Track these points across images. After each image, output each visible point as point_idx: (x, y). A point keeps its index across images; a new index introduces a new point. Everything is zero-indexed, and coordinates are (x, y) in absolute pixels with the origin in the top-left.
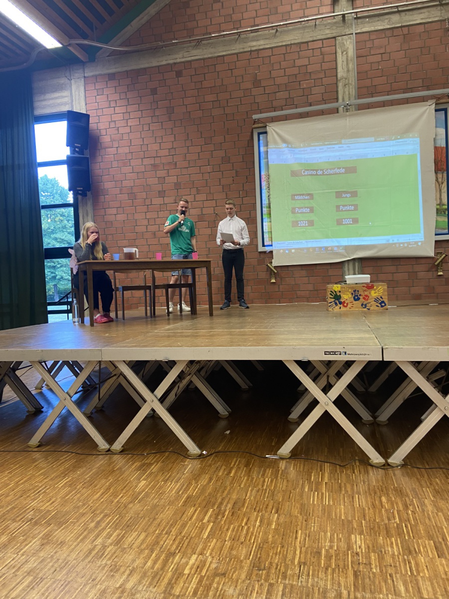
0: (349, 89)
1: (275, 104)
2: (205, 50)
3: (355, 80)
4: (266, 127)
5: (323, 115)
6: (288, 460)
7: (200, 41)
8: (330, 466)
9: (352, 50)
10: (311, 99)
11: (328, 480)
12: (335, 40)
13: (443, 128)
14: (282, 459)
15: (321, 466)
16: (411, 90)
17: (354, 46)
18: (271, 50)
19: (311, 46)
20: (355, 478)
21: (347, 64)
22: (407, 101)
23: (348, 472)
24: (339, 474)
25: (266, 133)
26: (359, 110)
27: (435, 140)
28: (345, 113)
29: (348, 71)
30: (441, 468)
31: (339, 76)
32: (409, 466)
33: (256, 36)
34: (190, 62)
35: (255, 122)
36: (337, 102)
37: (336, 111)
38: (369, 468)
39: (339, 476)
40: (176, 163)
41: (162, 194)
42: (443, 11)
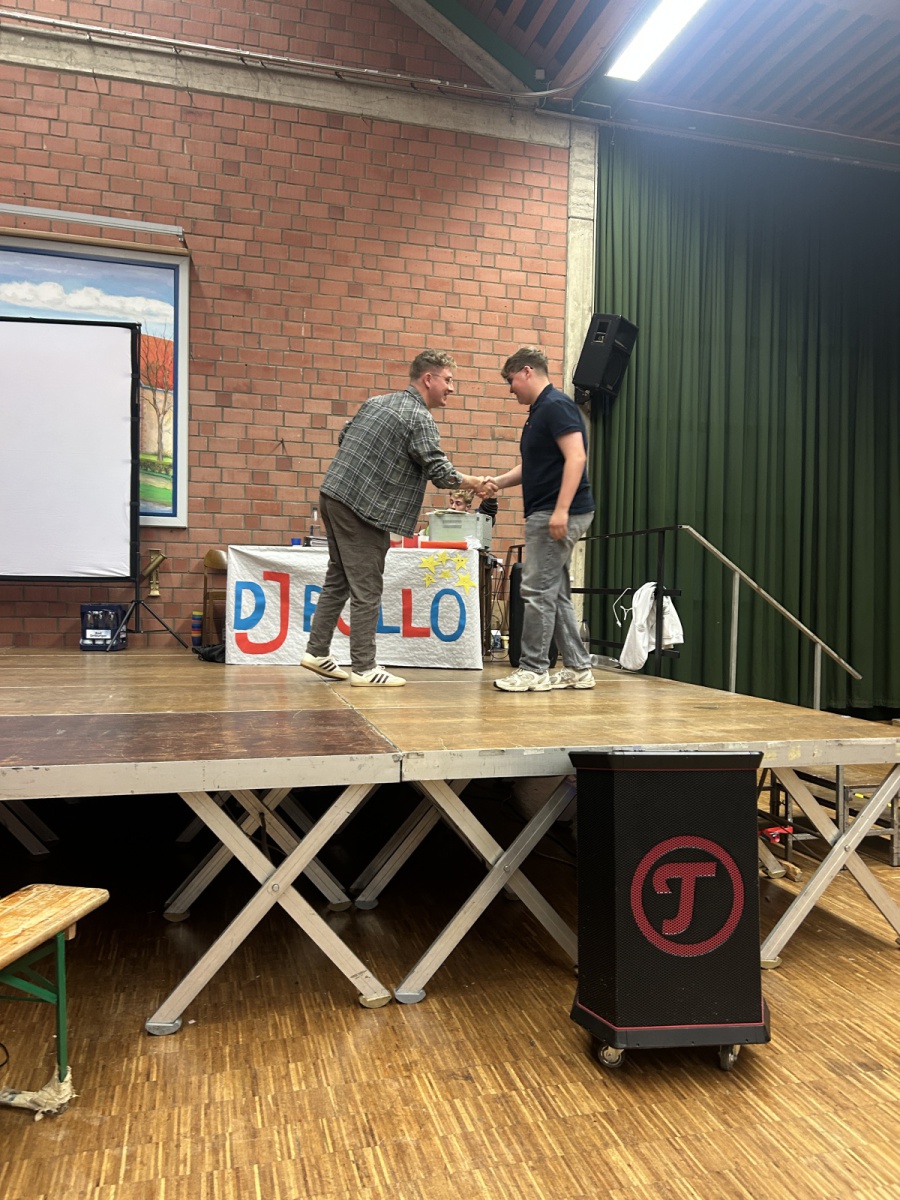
13: (169, 302)
16: (110, 211)
42: (181, 70)
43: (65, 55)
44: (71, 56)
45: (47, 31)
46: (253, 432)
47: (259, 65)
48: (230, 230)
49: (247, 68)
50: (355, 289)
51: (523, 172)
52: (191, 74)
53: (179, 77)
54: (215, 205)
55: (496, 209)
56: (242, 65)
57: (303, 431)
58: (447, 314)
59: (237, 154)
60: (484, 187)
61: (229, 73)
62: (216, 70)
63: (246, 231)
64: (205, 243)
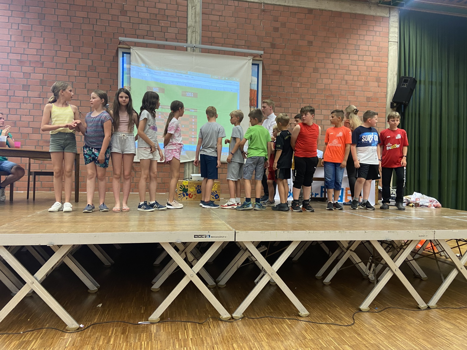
0: (196, 36)
1: (138, 32)
3: (200, 29)
4: (130, 49)
5: (175, 50)
6: (157, 324)
8: (191, 325)
9: (199, 7)
10: (167, 36)
11: (193, 336)
13: (256, 77)
14: (152, 323)
15: (185, 326)
16: (238, 46)
17: (200, 5)
20: (212, 332)
21: (195, 17)
22: (234, 54)
23: (206, 327)
24: (200, 330)
25: (130, 53)
26: (202, 52)
27: (250, 84)
28: (192, 52)
29: (196, 22)
30: (267, 317)
31: (189, 24)
32: (246, 318)
35: (120, 43)
36: (187, 43)
37: (186, 50)
38: (220, 322)
39: (200, 332)
40: (43, 63)
41: (26, 87)
48: (275, 51)
50: (316, 70)
51: (373, 26)
54: (271, 43)
55: (364, 40)
58: (346, 77)
59: (278, 25)
60: (360, 32)
63: (280, 51)
64: (267, 56)
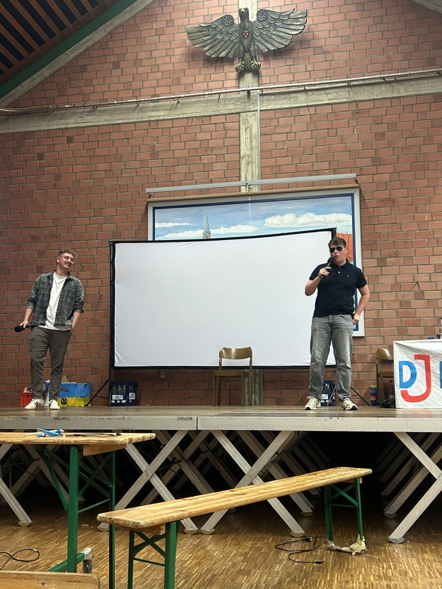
0: (252, 168)
1: (174, 177)
2: (101, 117)
3: (258, 158)
7: (96, 107)
9: (256, 127)
10: (212, 175)
12: (239, 115)
13: (350, 214)
16: (317, 172)
17: (258, 124)
18: (171, 121)
19: (213, 119)
21: (251, 141)
29: (252, 149)
31: (242, 153)
33: (156, 106)
34: (84, 127)
35: (150, 195)
36: (239, 180)
37: (239, 190)
41: (40, 269)
42: (352, 93)
43: (293, 100)
44: (296, 99)
45: (285, 90)
46: (399, 279)
47: (393, 79)
48: (381, 169)
49: (386, 82)
52: (357, 93)
53: (350, 96)
54: (372, 158)
56: (385, 82)
57: (430, 275)
59: (382, 128)
61: (377, 88)
62: (370, 88)
63: (390, 168)
64: (368, 178)
